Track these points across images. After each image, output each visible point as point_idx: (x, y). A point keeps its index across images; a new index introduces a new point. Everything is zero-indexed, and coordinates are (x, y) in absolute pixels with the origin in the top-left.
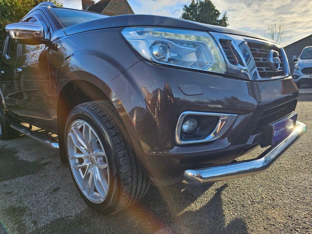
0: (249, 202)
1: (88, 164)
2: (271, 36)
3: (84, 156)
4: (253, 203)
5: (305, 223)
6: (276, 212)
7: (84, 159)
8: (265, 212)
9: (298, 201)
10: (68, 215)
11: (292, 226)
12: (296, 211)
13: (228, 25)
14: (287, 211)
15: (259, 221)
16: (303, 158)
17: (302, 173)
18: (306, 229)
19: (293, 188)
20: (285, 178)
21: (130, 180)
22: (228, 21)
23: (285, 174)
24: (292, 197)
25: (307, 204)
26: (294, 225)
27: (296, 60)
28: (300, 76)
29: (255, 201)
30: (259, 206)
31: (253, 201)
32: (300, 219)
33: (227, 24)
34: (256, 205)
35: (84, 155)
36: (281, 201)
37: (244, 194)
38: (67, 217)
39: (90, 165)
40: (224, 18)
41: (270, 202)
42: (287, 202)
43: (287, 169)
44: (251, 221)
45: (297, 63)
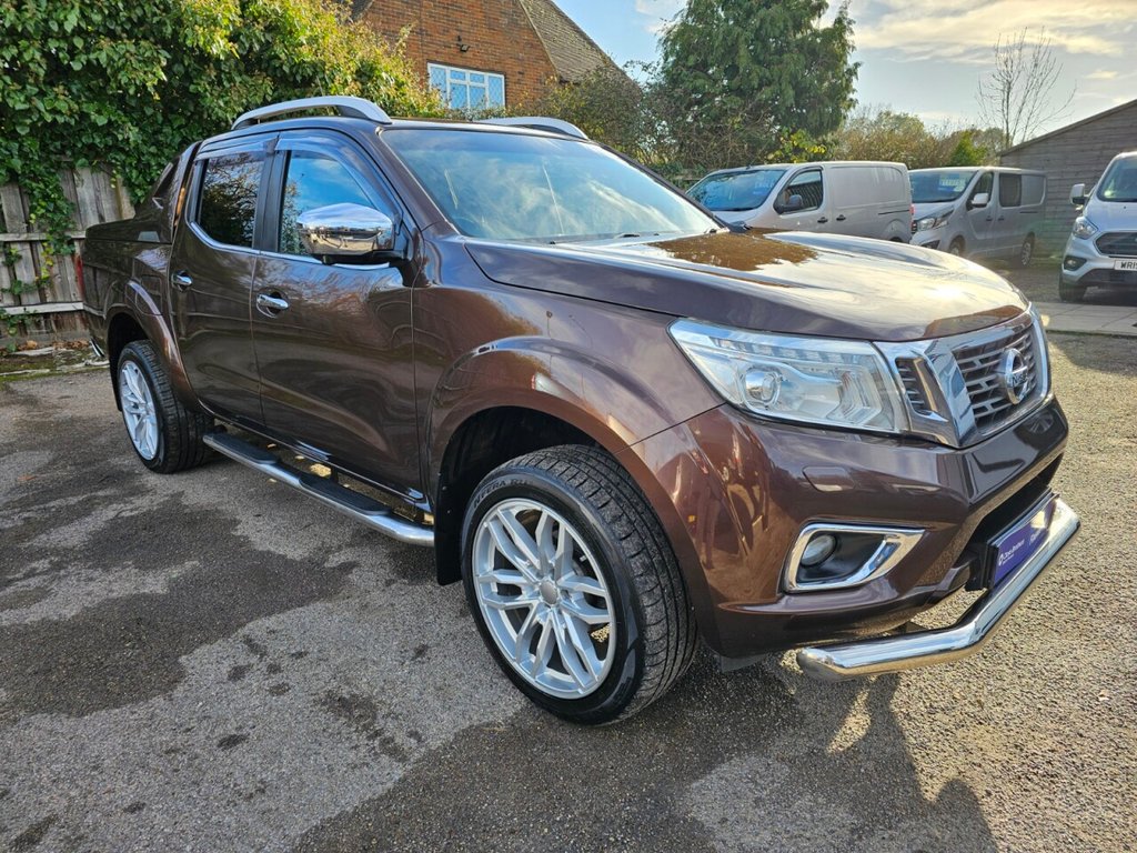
0: (923, 709)
1: (535, 603)
2: (1002, 87)
3: (525, 581)
4: (932, 710)
5: (1049, 762)
6: (986, 734)
7: (523, 587)
8: (960, 734)
9: (1040, 709)
10: (486, 720)
11: (1020, 769)
12: (1032, 733)
13: (854, 47)
14: (1012, 733)
15: (946, 754)
16: (1065, 589)
17: (1056, 635)
18: (1052, 776)
19: (1030, 675)
20: (1012, 646)
21: (663, 655)
22: (852, 32)
23: (1012, 635)
24: (1027, 701)
25: (1061, 719)
26: (1025, 767)
27: (1082, 201)
28: (1090, 260)
29: (935, 705)
30: (946, 719)
31: (931, 706)
32: (1040, 753)
33: (851, 43)
34: (938, 716)
35: (527, 578)
36: (998, 708)
37: (908, 685)
38: (488, 725)
39: (540, 604)
40: (839, 21)
41: (970, 709)
42: (1012, 711)
43: (1019, 621)
44: (928, 754)
45: (1085, 212)
